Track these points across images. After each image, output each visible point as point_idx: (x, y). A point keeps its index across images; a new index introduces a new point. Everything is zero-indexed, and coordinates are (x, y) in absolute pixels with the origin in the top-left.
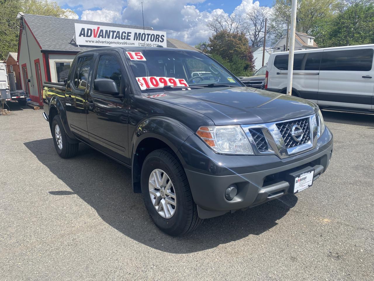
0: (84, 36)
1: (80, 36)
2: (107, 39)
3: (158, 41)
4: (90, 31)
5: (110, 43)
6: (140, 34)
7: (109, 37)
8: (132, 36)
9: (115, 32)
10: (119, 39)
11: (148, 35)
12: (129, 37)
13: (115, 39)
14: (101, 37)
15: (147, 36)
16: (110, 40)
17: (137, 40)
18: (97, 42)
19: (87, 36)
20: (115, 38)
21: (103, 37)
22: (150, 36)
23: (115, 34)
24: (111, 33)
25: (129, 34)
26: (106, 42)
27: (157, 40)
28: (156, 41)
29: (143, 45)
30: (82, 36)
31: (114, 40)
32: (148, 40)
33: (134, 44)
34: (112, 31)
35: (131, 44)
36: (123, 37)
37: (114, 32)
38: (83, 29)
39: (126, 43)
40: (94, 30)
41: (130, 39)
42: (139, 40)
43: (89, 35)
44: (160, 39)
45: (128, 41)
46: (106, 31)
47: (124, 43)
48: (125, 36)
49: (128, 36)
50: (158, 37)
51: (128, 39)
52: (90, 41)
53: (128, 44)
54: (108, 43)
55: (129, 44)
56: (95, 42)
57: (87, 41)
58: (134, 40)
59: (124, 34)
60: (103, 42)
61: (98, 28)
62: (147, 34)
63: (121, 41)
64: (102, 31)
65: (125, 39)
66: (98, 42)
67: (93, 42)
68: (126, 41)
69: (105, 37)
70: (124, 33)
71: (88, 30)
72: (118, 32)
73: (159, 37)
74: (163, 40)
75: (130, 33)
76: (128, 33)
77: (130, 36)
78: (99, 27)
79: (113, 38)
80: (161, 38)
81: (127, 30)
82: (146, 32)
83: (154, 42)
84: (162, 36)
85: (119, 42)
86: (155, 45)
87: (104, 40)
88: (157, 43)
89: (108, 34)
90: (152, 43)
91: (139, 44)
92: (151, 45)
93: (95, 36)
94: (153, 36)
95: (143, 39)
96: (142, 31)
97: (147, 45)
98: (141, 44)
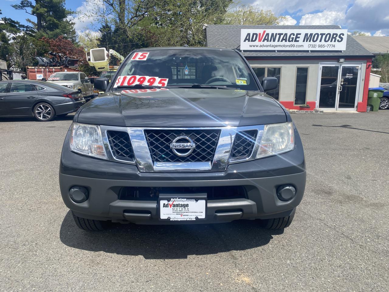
0: (249, 41)
1: (245, 41)
2: (272, 43)
3: (335, 41)
4: (255, 36)
5: (275, 46)
6: (311, 34)
7: (274, 41)
8: (302, 37)
9: (282, 34)
10: (286, 41)
11: (322, 35)
12: (298, 39)
14: (266, 41)
15: (320, 36)
16: (276, 43)
17: (307, 41)
18: (261, 46)
19: (252, 41)
20: (282, 41)
21: (268, 41)
22: (324, 36)
23: (282, 36)
24: (278, 36)
25: (299, 36)
26: (271, 46)
27: (334, 39)
28: (331, 41)
29: (313, 46)
30: (247, 41)
31: (280, 43)
32: (320, 41)
33: (302, 46)
34: (279, 34)
35: (299, 46)
36: (291, 40)
37: (280, 34)
38: (249, 34)
39: (294, 45)
40: (260, 34)
41: (298, 41)
42: (310, 41)
43: (254, 39)
44: (338, 38)
45: (296, 43)
46: (273, 34)
47: (291, 45)
48: (293, 38)
49: (297, 37)
50: (335, 36)
51: (296, 41)
52: (254, 46)
53: (295, 46)
54: (273, 46)
55: (297, 46)
56: (259, 46)
57: (251, 46)
58: (304, 41)
59: (292, 36)
60: (267, 46)
61: (264, 32)
62: (321, 34)
63: (288, 43)
64: (268, 34)
65: (292, 41)
66: (263, 46)
67: (257, 46)
68: (293, 43)
69: (270, 41)
70: (292, 35)
71: (254, 34)
72: (286, 34)
74: (342, 39)
75: (300, 34)
76: (297, 34)
79: (278, 41)
80: (340, 37)
81: (296, 31)
82: (320, 31)
83: (329, 43)
84: (341, 34)
85: (285, 45)
86: (329, 46)
87: (269, 43)
88: (333, 43)
89: (273, 37)
90: (326, 44)
91: (309, 46)
92: (324, 47)
93: (260, 41)
94: (328, 36)
95: (315, 40)
96: (314, 31)
97: (320, 46)
98: (311, 46)
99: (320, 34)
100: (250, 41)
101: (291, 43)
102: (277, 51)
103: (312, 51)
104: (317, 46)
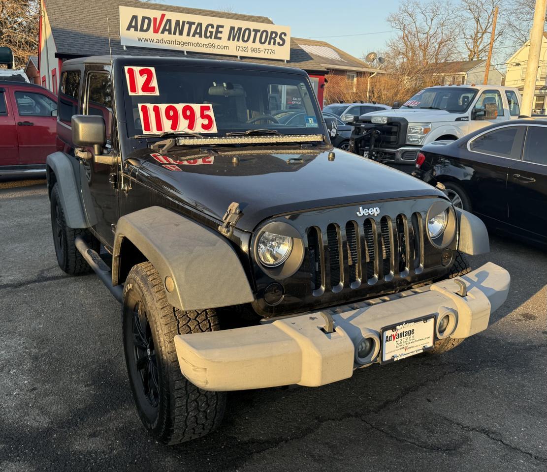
0: (136, 30)
1: (128, 29)
2: (177, 37)
3: (274, 44)
4: (146, 21)
5: (182, 43)
6: (240, 29)
7: (181, 33)
8: (226, 32)
9: (194, 23)
10: (201, 36)
11: (256, 31)
12: (219, 35)
13: (192, 36)
14: (166, 33)
15: (253, 34)
16: (184, 38)
17: (233, 40)
18: (159, 41)
19: (142, 30)
20: (194, 36)
21: (170, 33)
22: (259, 34)
23: (194, 27)
24: (186, 26)
25: (220, 29)
26: (176, 43)
27: (272, 41)
28: (269, 43)
29: (244, 49)
30: (132, 29)
31: (190, 39)
32: (254, 42)
33: (227, 47)
34: (188, 23)
35: (222, 47)
36: (208, 35)
37: (191, 24)
38: (135, 18)
39: (214, 45)
40: (155, 19)
41: (220, 38)
42: (238, 40)
43: (145, 28)
44: (278, 39)
45: (217, 42)
46: (178, 22)
47: (210, 45)
48: (211, 33)
49: (217, 32)
50: (274, 35)
51: (216, 38)
52: (146, 40)
53: (216, 47)
54: (180, 43)
55: (219, 47)
56: (155, 41)
57: (140, 40)
58: (229, 39)
59: (210, 29)
60: (170, 42)
61: (163, 16)
62: (254, 30)
63: (203, 40)
64: (169, 21)
65: (211, 37)
66: (162, 41)
67: (152, 41)
68: (212, 41)
69: (175, 34)
70: (210, 27)
71: (144, 18)
72: (200, 25)
73: (276, 36)
74: (284, 41)
75: (222, 27)
76: (218, 27)
77: (221, 32)
78: (165, 14)
79: (188, 35)
80: (281, 38)
81: (216, 21)
82: (253, 25)
83: (266, 45)
84: (281, 34)
85: (199, 43)
86: (267, 51)
87: (172, 37)
88: (271, 47)
89: (179, 28)
90: (262, 47)
91: (238, 48)
92: (259, 51)
93: (156, 31)
94: (265, 34)
95: (246, 39)
96: (244, 25)
97: (253, 50)
98: (241, 49)
99: (252, 30)
100: (139, 30)
101: (209, 41)
102: (187, 52)
103: (242, 58)
104: (250, 50)
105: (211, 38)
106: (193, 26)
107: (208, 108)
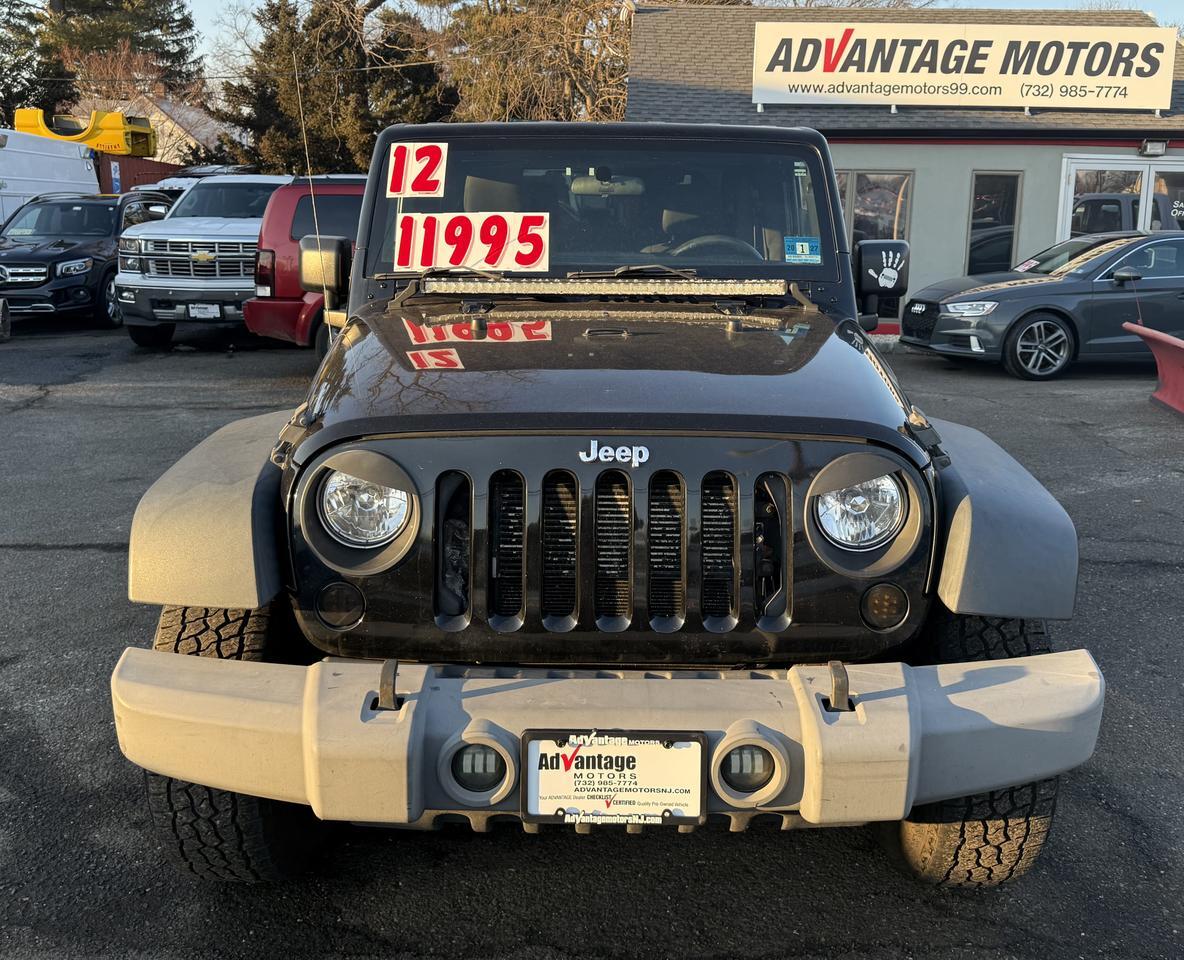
0: (787, 69)
1: (770, 68)
2: (878, 77)
3: (1127, 73)
4: (810, 48)
5: (887, 89)
6: (1033, 46)
7: (886, 68)
8: (996, 55)
9: (918, 43)
10: (933, 70)
11: (1077, 47)
12: (979, 64)
14: (853, 69)
15: (1068, 54)
16: (894, 76)
17: (1015, 71)
18: (833, 89)
19: (799, 68)
20: (916, 70)
21: (861, 69)
22: (1084, 54)
23: (917, 51)
24: (901, 51)
25: (983, 50)
26: (874, 88)
27: (1122, 66)
28: (1113, 73)
29: (1042, 91)
30: (779, 69)
31: (909, 78)
32: (1070, 71)
33: (998, 89)
34: (904, 42)
35: (984, 91)
36: (952, 64)
37: (910, 44)
38: (786, 43)
39: (963, 87)
40: (830, 42)
41: (981, 71)
42: (1027, 71)
43: (806, 62)
44: (1138, 61)
45: (972, 79)
46: (880, 44)
47: (954, 87)
48: (960, 60)
49: (975, 56)
50: (1126, 53)
51: (971, 69)
52: (806, 89)
53: (970, 90)
54: (881, 89)
55: (976, 90)
56: (826, 88)
57: (793, 89)
58: (1003, 71)
59: (957, 51)
60: (859, 89)
61: (848, 33)
62: (1071, 45)
63: (939, 78)
64: (861, 43)
65: (957, 69)
67: (819, 89)
68: (962, 77)
69: (872, 69)
70: (958, 47)
71: (805, 43)
72: (933, 44)
73: (1133, 54)
74: (1155, 65)
75: (989, 44)
76: (978, 44)
77: (984, 57)
78: (853, 30)
79: (903, 69)
80: (1146, 57)
81: (972, 33)
82: (1067, 34)
83: (1104, 78)
84: (1148, 49)
85: (928, 85)
86: (1105, 90)
87: (865, 78)
88: (1119, 80)
89: (883, 55)
90: (1092, 82)
91: (1025, 89)
92: (1083, 93)
93: (829, 67)
94: (1101, 51)
95: (1047, 66)
96: (1044, 34)
97: (1066, 91)
98: (1032, 90)
99: (1066, 46)
100: (792, 68)
101: (953, 77)
102: (898, 107)
103: (1034, 110)
104: (1057, 91)
105: (958, 71)
106: (916, 48)
107: (539, 221)
